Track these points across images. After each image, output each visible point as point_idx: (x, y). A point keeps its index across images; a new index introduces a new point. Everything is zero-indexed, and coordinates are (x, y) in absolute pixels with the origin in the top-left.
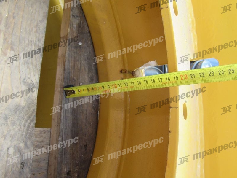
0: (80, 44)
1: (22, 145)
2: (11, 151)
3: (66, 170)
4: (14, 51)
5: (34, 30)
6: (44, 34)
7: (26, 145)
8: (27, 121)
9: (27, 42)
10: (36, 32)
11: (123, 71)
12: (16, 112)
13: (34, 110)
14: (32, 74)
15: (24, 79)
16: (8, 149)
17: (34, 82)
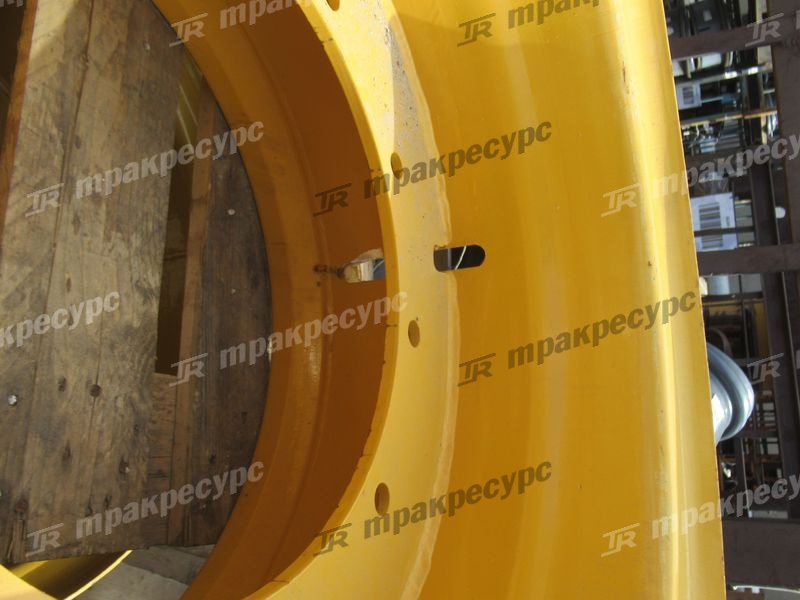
0: (231, 212)
1: (136, 395)
2: (120, 403)
3: (207, 453)
4: (122, 233)
5: (152, 192)
6: (167, 198)
7: (141, 395)
8: (142, 354)
9: (140, 215)
10: (155, 195)
11: (320, 269)
12: (126, 339)
13: (153, 336)
14: (149, 273)
15: (137, 281)
16: (116, 398)
17: (153, 286)
